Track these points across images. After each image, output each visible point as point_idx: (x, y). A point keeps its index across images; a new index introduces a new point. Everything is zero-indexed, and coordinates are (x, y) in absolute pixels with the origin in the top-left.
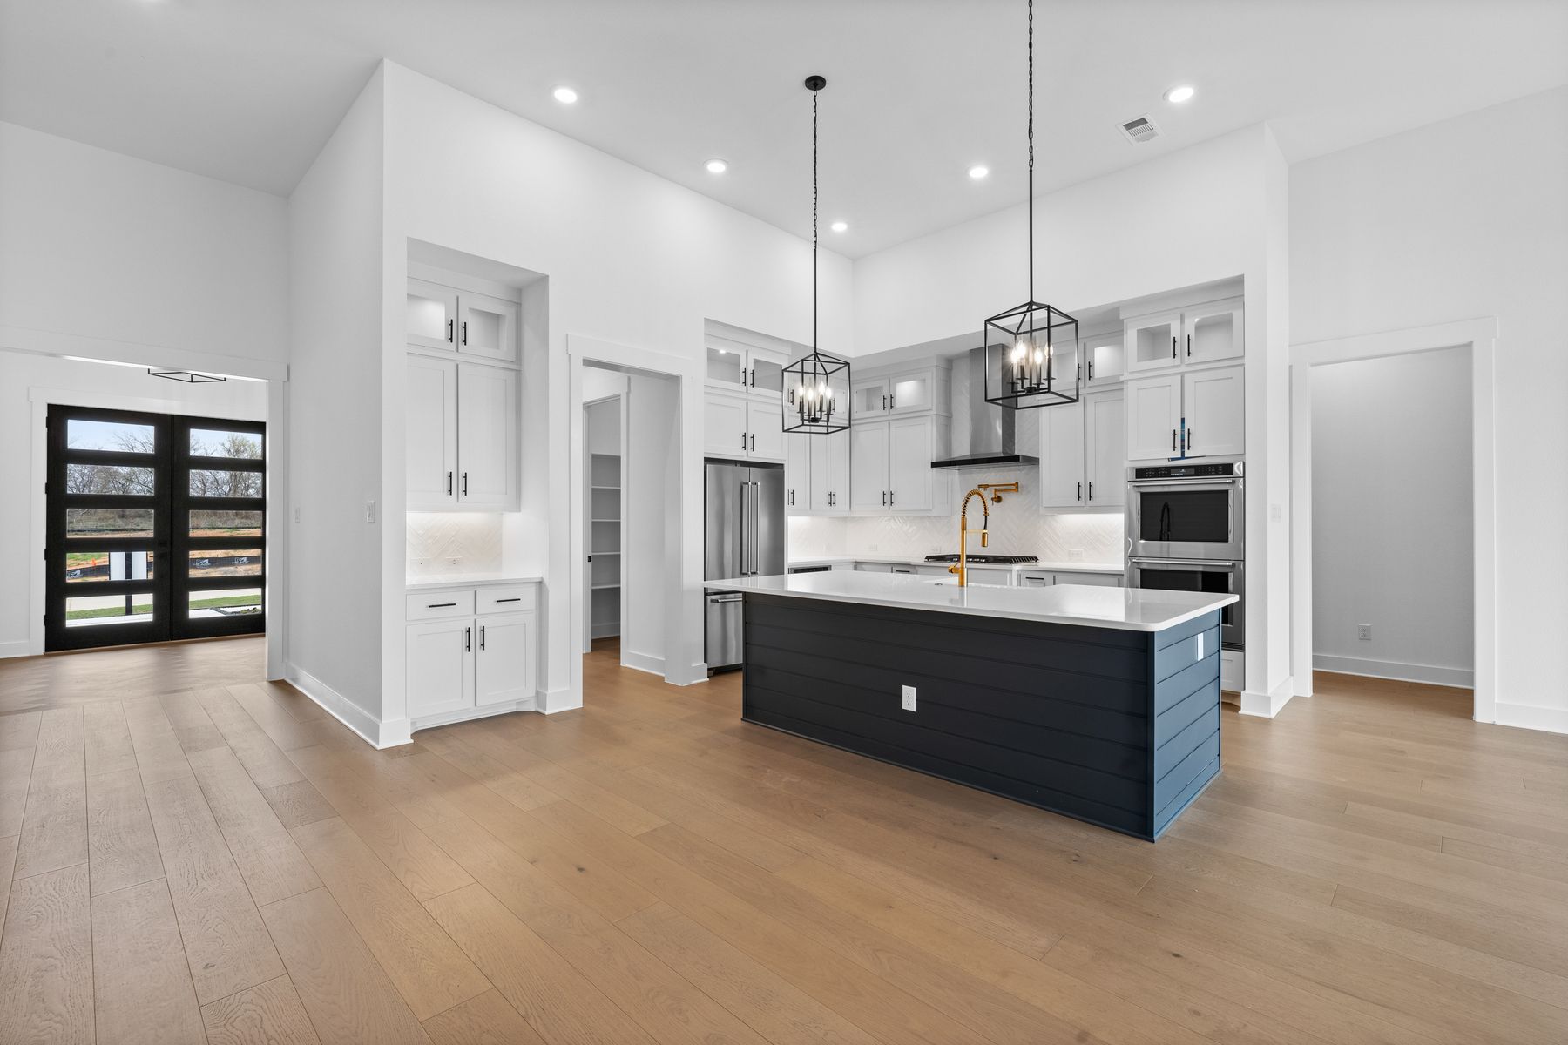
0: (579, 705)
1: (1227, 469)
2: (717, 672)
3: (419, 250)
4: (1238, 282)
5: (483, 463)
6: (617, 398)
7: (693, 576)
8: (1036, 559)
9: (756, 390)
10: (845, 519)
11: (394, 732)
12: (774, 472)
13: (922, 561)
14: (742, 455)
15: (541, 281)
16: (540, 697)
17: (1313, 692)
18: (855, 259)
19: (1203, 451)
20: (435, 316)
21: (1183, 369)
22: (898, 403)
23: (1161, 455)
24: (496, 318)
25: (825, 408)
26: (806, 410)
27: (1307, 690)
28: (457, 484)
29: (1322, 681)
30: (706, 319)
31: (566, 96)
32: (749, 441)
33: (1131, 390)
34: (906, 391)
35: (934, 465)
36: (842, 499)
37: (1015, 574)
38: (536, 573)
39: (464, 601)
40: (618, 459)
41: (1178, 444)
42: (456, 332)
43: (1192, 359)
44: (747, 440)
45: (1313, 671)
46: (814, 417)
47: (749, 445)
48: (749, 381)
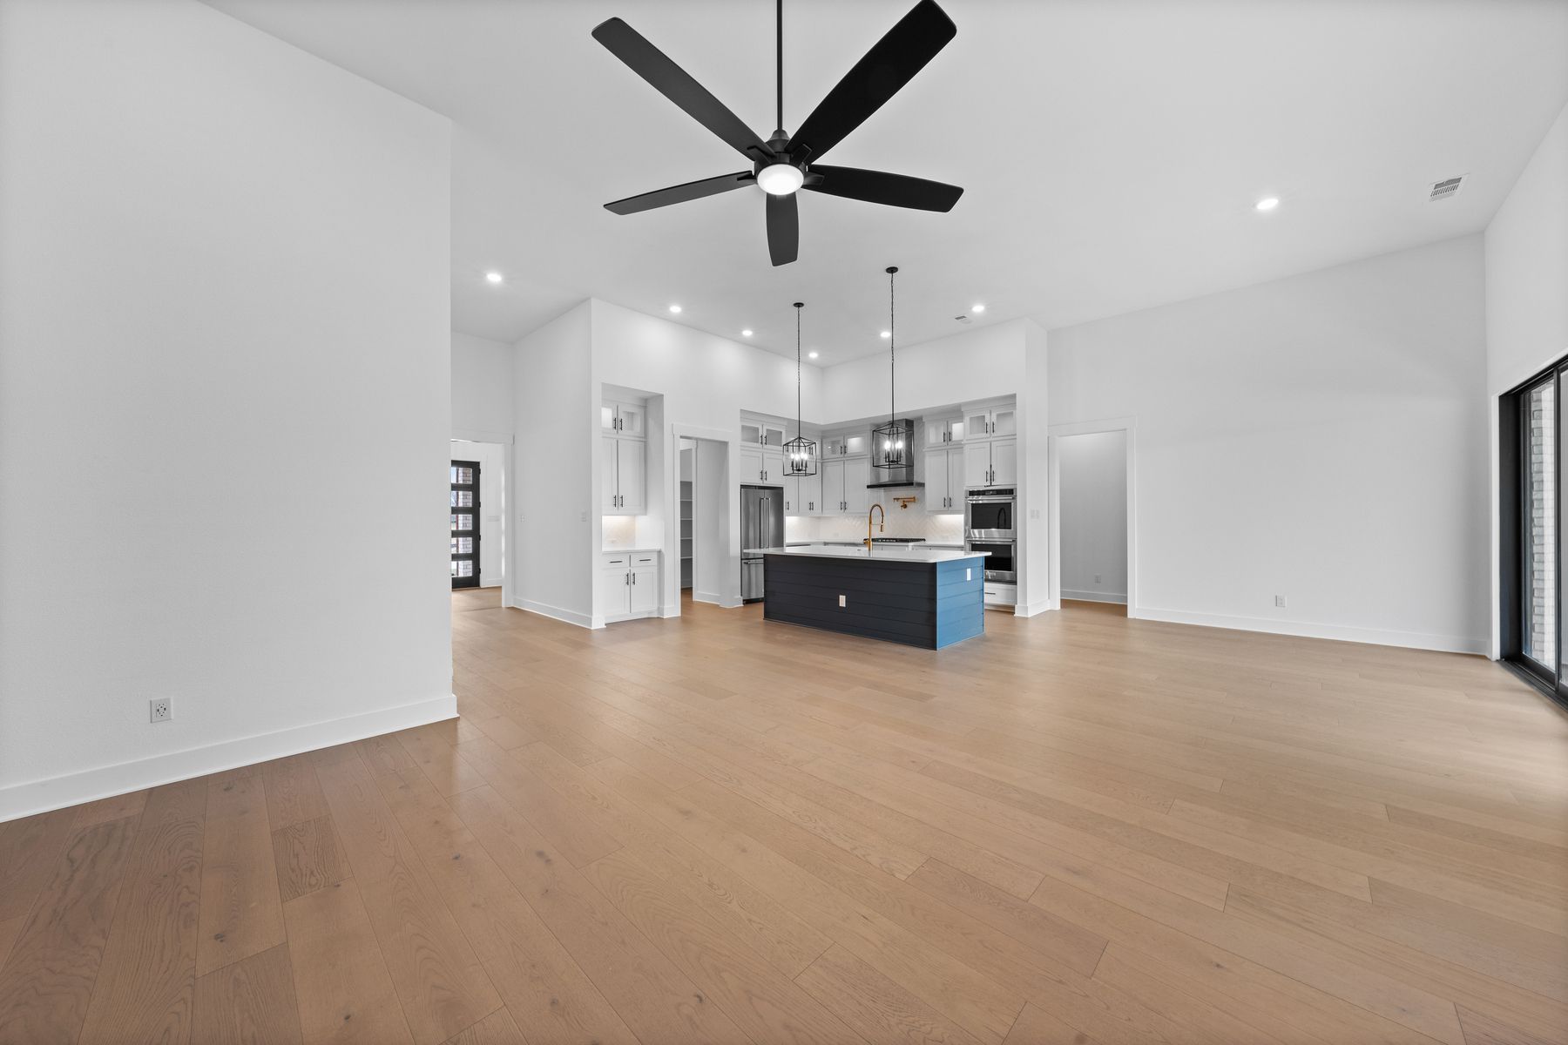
0: (680, 615)
1: (1010, 492)
2: (748, 602)
3: (607, 388)
4: (1013, 396)
5: (629, 490)
6: (691, 450)
7: (735, 548)
8: (924, 540)
9: (768, 446)
10: (819, 518)
11: (598, 623)
12: (777, 492)
13: (862, 541)
14: (760, 483)
15: (659, 398)
16: (660, 610)
17: (1061, 607)
18: (822, 369)
19: (1000, 482)
20: (607, 415)
21: (991, 439)
22: (849, 451)
23: (981, 484)
24: (632, 414)
25: (804, 465)
26: (795, 465)
27: (1058, 607)
28: (618, 501)
29: (1065, 603)
30: (741, 410)
31: (676, 309)
32: (764, 475)
33: (967, 448)
34: (854, 443)
35: (868, 487)
36: (817, 506)
37: (910, 548)
38: (658, 547)
39: (625, 560)
40: (691, 483)
41: (989, 478)
42: (617, 424)
43: (995, 434)
44: (763, 475)
45: (1061, 600)
46: (798, 469)
47: (764, 477)
48: (764, 441)
